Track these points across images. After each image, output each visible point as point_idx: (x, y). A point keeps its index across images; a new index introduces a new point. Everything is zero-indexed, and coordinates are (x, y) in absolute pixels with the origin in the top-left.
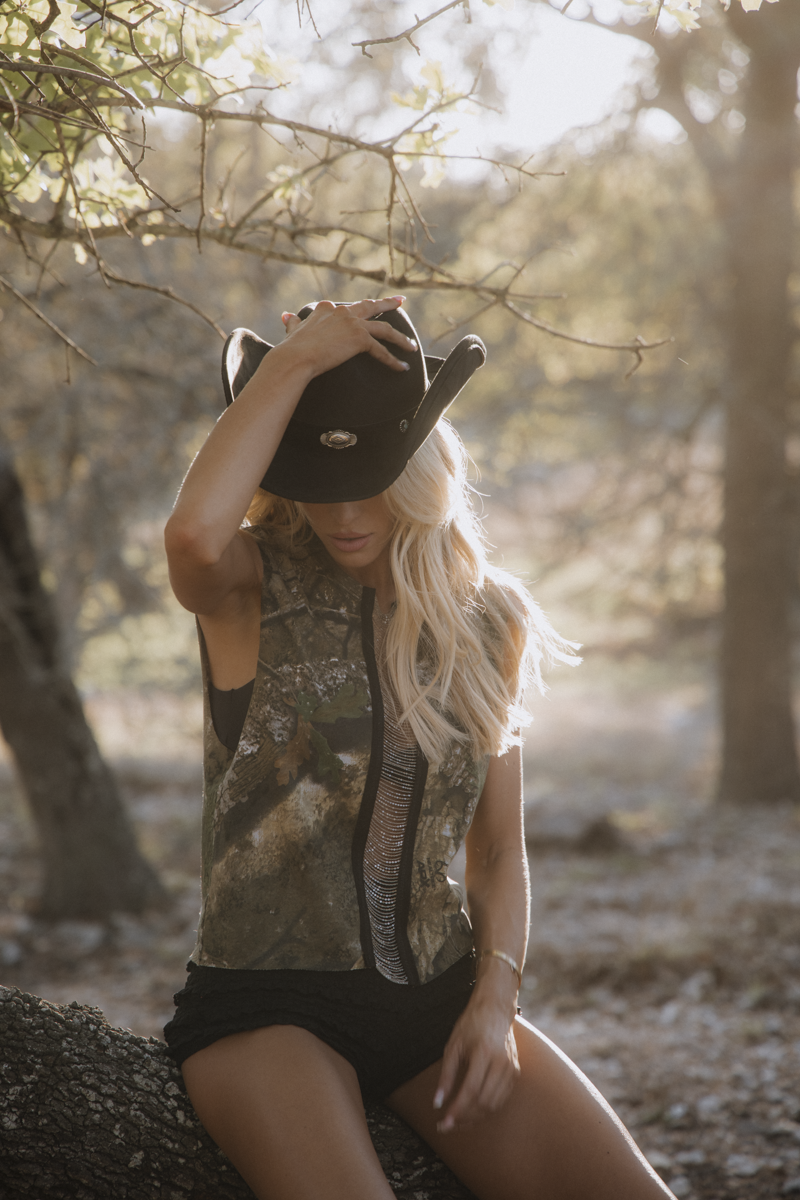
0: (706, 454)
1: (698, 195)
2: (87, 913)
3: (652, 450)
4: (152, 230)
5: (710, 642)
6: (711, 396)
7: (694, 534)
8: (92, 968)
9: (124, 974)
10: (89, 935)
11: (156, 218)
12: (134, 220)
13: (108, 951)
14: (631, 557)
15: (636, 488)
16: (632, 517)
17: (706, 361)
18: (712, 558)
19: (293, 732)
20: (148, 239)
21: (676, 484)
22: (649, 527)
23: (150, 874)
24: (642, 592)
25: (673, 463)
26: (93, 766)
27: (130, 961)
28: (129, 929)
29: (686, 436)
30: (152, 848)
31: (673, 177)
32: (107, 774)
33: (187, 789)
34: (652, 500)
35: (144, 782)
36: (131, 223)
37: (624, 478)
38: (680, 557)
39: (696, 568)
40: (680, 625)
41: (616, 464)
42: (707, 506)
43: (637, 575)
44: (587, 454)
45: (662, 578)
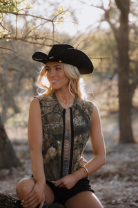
0: (115, 82)
1: (112, 37)
2: (7, 167)
3: (106, 81)
4: (8, 38)
5: (117, 115)
6: (116, 71)
7: (114, 96)
8: (7, 178)
9: (13, 178)
10: (7, 171)
11: (9, 36)
13: (10, 174)
14: (103, 101)
15: (103, 88)
16: (103, 93)
17: (115, 66)
18: (117, 100)
19: (49, 137)
20: (8, 40)
21: (110, 87)
22: (105, 95)
23: (18, 160)
24: (105, 107)
25: (109, 84)
26: (7, 141)
27: (14, 176)
28: (14, 170)
29: (111, 79)
30: (18, 155)
31: (108, 34)
32: (9, 141)
33: (26, 144)
35: (17, 143)
36: (4, 37)
37: (101, 86)
38: (111, 101)
39: (114, 103)
40: (112, 112)
41: (99, 84)
42: (115, 91)
43: (103, 104)
44: (94, 82)
45: (108, 104)
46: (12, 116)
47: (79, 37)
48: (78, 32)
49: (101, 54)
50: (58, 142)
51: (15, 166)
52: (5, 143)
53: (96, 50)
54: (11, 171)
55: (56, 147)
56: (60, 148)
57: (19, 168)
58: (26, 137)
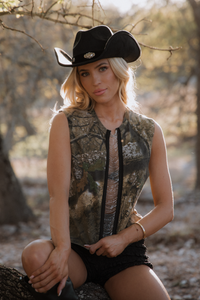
0: (192, 89)
1: (190, 15)
2: (12, 221)
3: (177, 87)
4: (19, 13)
5: (193, 143)
6: (193, 72)
7: (189, 112)
8: (12, 239)
9: (21, 240)
10: (12, 229)
11: (20, 9)
12: (13, 10)
13: (17, 234)
14: (171, 119)
15: (172, 98)
16: (171, 107)
17: (192, 63)
18: (194, 119)
19: (82, 175)
20: (18, 16)
21: (183, 98)
22: (175, 110)
23: (30, 211)
24: (174, 129)
25: (182, 92)
26: (13, 179)
27: (24, 236)
28: (24, 226)
29: (186, 84)
30: (31, 203)
31: (183, 11)
32: (17, 181)
33: (43, 186)
34: (176, 102)
35: (30, 184)
36: (12, 11)
37: (168, 95)
38: (184, 119)
39: (189, 123)
40: (185, 138)
41: (165, 92)
42: (192, 104)
43: (171, 124)
44: (158, 89)
45: (179, 125)
46: (23, 139)
47: (136, 14)
48: (134, 6)
49: (171, 44)
50: (98, 183)
51: (26, 220)
52: (10, 183)
53: (162, 37)
54: (18, 228)
55: (94, 191)
56: (101, 193)
57: (31, 224)
58: (44, 175)
